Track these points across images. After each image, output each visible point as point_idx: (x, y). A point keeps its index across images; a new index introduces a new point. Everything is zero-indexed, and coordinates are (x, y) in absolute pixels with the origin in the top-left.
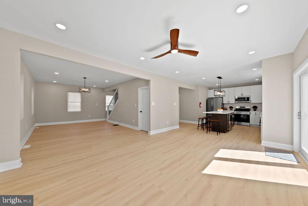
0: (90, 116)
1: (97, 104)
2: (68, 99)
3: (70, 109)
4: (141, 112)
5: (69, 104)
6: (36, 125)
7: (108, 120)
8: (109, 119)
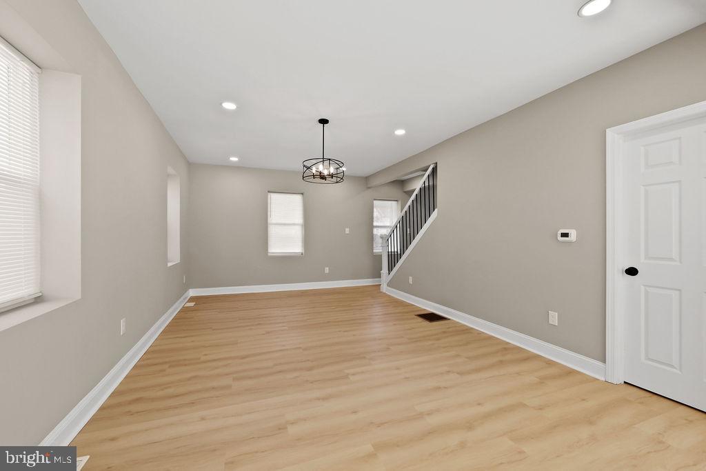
0: (327, 270)
1: (347, 231)
2: (269, 213)
3: (275, 248)
4: (632, 272)
5: (273, 231)
6: (192, 293)
7: (385, 288)
8: (388, 285)
